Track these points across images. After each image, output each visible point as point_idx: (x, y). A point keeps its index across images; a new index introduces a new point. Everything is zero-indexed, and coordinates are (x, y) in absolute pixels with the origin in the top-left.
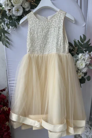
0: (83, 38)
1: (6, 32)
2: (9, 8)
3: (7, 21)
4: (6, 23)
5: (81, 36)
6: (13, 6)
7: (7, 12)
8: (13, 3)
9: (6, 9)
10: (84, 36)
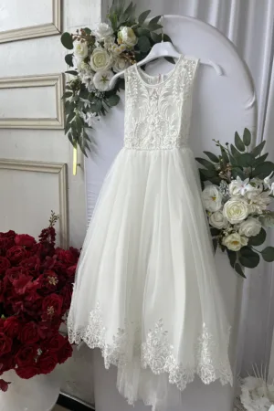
0: (242, 138)
1: (86, 125)
2: (87, 77)
3: (86, 102)
4: (86, 106)
5: (236, 133)
6: (95, 72)
7: (87, 85)
8: (93, 67)
9: (84, 79)
10: (246, 131)
